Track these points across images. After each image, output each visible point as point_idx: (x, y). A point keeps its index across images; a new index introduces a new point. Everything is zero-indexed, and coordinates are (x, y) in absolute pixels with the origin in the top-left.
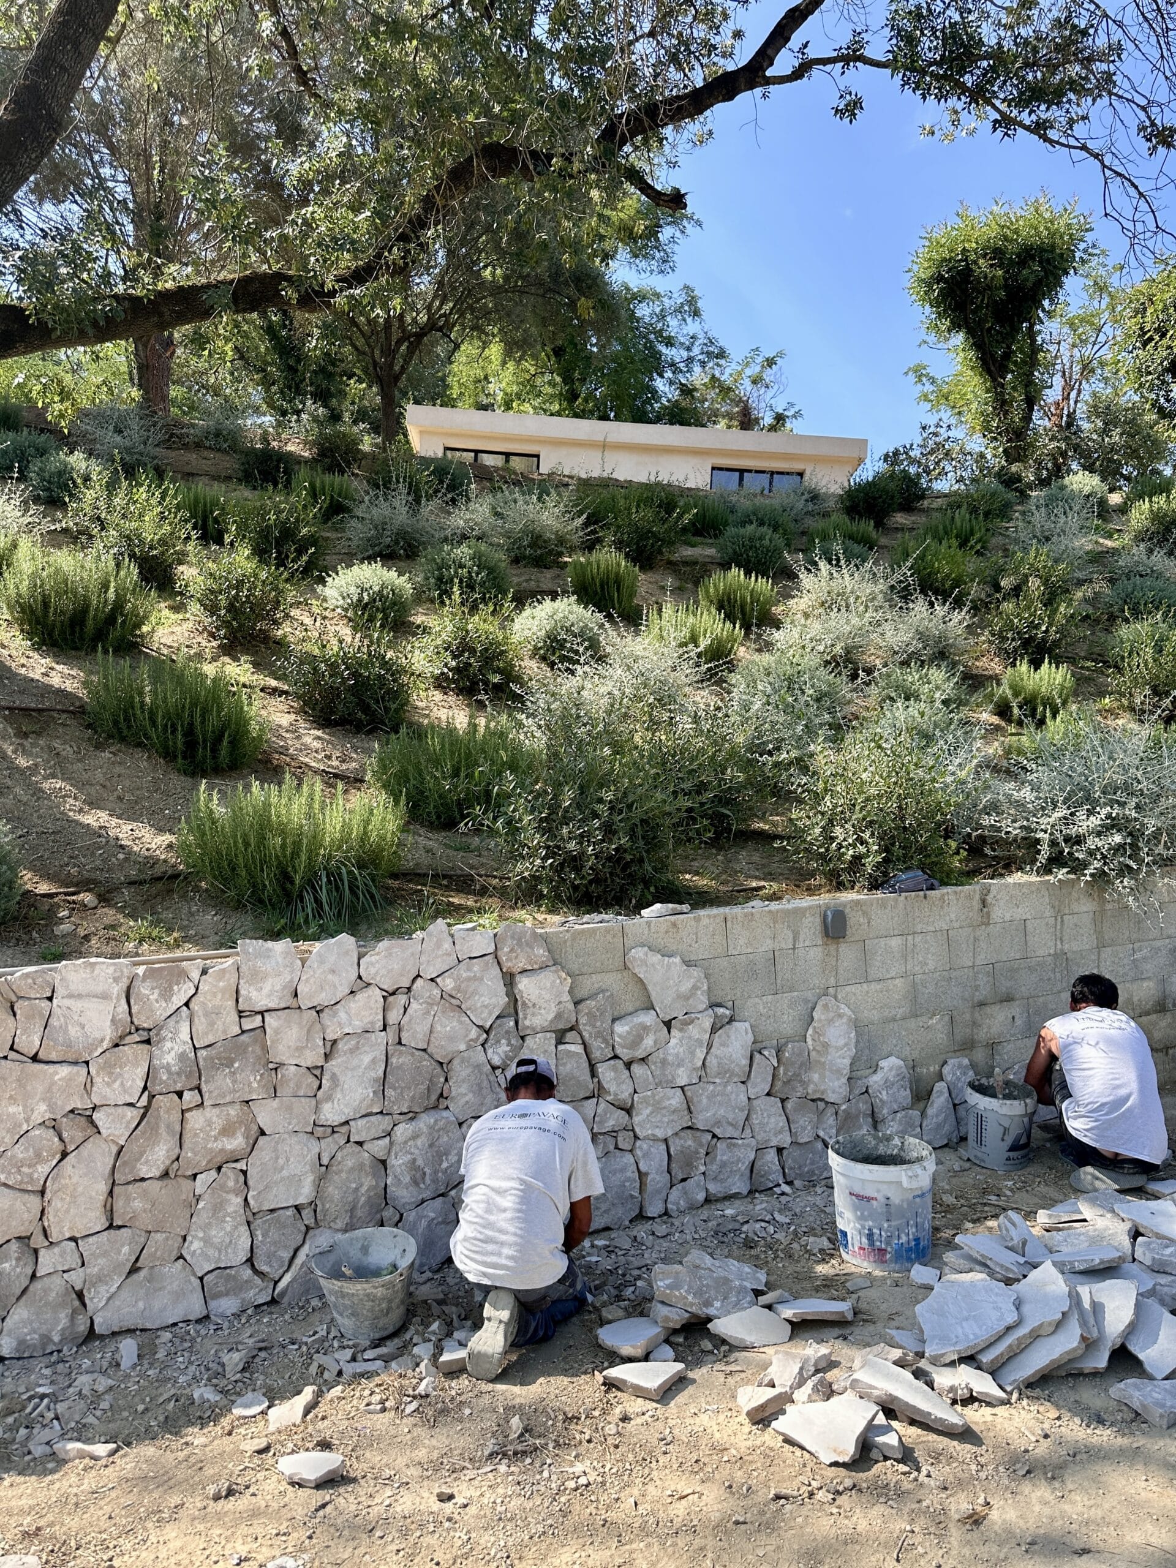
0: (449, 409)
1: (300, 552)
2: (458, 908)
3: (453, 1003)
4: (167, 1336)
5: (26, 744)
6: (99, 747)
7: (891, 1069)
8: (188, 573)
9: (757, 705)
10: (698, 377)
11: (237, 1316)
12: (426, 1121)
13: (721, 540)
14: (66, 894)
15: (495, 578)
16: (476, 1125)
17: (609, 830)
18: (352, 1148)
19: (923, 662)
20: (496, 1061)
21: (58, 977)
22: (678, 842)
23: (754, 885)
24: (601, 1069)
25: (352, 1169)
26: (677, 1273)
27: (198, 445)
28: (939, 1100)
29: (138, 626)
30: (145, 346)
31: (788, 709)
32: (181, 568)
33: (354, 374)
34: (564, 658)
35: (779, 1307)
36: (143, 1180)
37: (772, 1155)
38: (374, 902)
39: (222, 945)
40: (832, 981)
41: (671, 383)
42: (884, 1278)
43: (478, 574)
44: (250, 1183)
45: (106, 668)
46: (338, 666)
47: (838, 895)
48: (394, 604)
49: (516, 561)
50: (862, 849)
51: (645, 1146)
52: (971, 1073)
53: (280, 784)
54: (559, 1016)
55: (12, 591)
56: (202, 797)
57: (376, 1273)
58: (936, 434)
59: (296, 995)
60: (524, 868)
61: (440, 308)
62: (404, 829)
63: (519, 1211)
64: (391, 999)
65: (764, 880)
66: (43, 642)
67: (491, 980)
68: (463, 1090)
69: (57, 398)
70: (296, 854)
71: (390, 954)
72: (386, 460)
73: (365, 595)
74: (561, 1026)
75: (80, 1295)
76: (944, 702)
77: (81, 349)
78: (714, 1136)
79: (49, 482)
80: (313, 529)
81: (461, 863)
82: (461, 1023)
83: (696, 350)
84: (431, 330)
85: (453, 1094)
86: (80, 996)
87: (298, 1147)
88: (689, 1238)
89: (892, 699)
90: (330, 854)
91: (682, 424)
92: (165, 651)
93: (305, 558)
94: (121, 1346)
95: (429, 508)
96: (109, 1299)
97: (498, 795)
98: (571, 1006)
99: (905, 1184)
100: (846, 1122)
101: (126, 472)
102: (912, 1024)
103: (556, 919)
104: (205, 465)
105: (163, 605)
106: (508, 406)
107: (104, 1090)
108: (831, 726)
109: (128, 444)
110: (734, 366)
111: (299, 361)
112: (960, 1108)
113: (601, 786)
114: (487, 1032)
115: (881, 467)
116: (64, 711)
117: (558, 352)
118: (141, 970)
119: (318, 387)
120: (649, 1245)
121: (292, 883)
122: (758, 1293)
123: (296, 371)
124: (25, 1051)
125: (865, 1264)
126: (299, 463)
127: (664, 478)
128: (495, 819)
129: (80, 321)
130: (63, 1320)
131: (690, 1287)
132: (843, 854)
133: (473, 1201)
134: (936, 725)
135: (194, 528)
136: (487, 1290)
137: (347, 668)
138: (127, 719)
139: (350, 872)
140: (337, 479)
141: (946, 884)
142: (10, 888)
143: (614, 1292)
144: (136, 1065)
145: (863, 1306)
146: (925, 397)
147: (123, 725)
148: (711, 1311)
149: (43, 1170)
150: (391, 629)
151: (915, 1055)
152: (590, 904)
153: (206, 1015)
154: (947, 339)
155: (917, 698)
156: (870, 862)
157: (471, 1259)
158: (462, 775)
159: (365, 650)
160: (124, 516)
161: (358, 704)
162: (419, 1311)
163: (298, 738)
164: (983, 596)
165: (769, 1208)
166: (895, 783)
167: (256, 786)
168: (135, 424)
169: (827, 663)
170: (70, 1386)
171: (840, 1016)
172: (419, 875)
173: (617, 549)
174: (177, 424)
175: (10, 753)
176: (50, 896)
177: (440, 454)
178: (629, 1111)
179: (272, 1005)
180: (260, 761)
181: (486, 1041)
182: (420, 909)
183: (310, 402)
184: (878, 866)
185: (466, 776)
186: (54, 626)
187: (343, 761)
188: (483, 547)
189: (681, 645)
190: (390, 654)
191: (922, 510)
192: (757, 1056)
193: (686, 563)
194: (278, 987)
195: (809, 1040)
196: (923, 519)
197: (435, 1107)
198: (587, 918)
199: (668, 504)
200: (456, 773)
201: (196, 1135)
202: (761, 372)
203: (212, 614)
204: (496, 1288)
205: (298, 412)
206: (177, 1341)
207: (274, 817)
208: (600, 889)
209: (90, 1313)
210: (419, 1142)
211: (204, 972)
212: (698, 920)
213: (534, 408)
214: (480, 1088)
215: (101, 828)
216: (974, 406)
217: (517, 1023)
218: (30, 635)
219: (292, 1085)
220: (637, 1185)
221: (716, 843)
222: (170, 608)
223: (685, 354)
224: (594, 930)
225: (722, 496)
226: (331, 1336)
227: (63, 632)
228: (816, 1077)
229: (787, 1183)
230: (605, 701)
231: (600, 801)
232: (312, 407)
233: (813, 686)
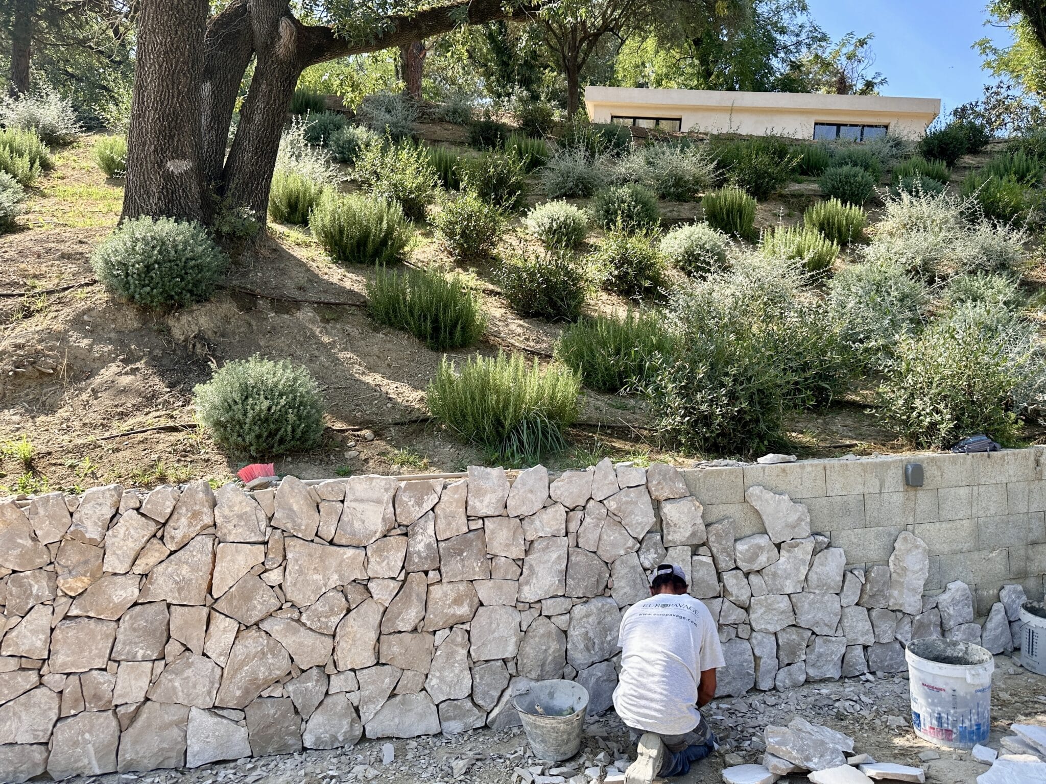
0: (616, 88)
1: (510, 194)
2: (619, 450)
3: (616, 519)
4: (414, 744)
5: (328, 327)
6: (376, 330)
7: (957, 590)
8: (436, 211)
9: (851, 304)
10: (805, 56)
11: (461, 734)
12: (595, 604)
13: (823, 178)
14: (353, 430)
15: (647, 210)
16: (630, 610)
17: (733, 397)
18: (542, 620)
19: (987, 271)
20: (647, 564)
21: (348, 486)
22: (787, 408)
23: (848, 442)
24: (726, 576)
25: (543, 635)
26: (784, 733)
27: (441, 120)
28: (997, 617)
29: (402, 247)
30: (407, 51)
31: (876, 307)
32: (430, 207)
33: (549, 66)
34: (698, 269)
35: (865, 767)
36: (400, 632)
37: (859, 651)
38: (559, 444)
39: (455, 470)
40: (911, 520)
41: (784, 61)
42: (950, 753)
43: (635, 207)
44: (472, 640)
45: (381, 276)
46: (535, 275)
47: (917, 452)
48: (575, 230)
49: (663, 197)
50: (938, 417)
51: (759, 637)
52: (1024, 597)
53: (495, 357)
54: (693, 534)
55: (319, 223)
56: (444, 365)
57: (559, 713)
58: (997, 94)
59: (506, 507)
60: (667, 423)
61: (612, 14)
62: (581, 392)
63: (664, 676)
64: (571, 513)
65: (855, 439)
66: (339, 258)
67: (643, 504)
68: (622, 584)
69: (350, 89)
70: (506, 407)
71: (571, 481)
72: (571, 126)
73: (554, 224)
74: (695, 542)
75: (357, 710)
76: (1005, 303)
77: (365, 55)
78: (813, 633)
79: (343, 148)
80: (520, 178)
81: (621, 418)
82: (621, 534)
83: (803, 36)
84: (605, 30)
85: (616, 586)
86: (362, 501)
87: (506, 616)
88: (793, 708)
89: (962, 301)
90: (529, 408)
91: (791, 91)
92: (420, 265)
93: (514, 198)
94: (383, 748)
95: (601, 160)
96: (376, 714)
97: (648, 369)
98: (703, 527)
99: (969, 680)
100: (920, 629)
101: (393, 139)
102: (976, 556)
103: (692, 462)
104: (446, 134)
105: (418, 232)
106: (659, 83)
107: (377, 567)
108: (912, 321)
109: (395, 120)
110: (833, 46)
111: (510, 58)
112: (1016, 626)
113: (727, 364)
114: (640, 543)
115: (951, 119)
116: (353, 305)
117: (697, 42)
118: (403, 484)
119: (523, 75)
120: (762, 711)
121: (503, 427)
122: (847, 755)
123: (508, 65)
124: (325, 537)
125: (935, 741)
126: (510, 131)
127: (778, 132)
128: (647, 385)
129: (367, 36)
130: (346, 727)
131: (794, 745)
132: (922, 421)
133: (629, 669)
134: (998, 322)
135: (439, 179)
136: (640, 733)
137: (541, 276)
138: (394, 311)
139: (543, 421)
140: (536, 141)
141: (1006, 447)
142: (317, 425)
143: (735, 744)
144: (398, 550)
145: (933, 773)
146: (989, 65)
147: (392, 315)
148: (811, 765)
149: (335, 620)
150: (572, 248)
151: (978, 580)
152: (717, 451)
153: (446, 517)
154: (1007, 19)
155: (983, 299)
156: (944, 428)
157: (629, 710)
158: (622, 353)
159: (554, 263)
160: (392, 170)
161: (548, 302)
162: (590, 743)
163: (507, 325)
164: (1037, 219)
165: (856, 690)
166: (965, 366)
167: (479, 358)
168: (399, 106)
169: (909, 272)
170: (349, 772)
171: (917, 547)
172: (590, 425)
173: (741, 186)
174: (428, 106)
175: (317, 333)
176: (343, 431)
177: (609, 121)
178: (747, 609)
179: (490, 513)
180: (481, 341)
181: (639, 549)
182: (592, 451)
183: (517, 87)
184: (950, 431)
185: (625, 355)
186: (346, 246)
187: (537, 342)
188: (639, 187)
189: (790, 258)
190: (571, 266)
191: (986, 153)
192: (849, 574)
193: (793, 196)
194: (494, 501)
195: (891, 564)
196: (987, 160)
197: (602, 595)
198: (715, 462)
199: (781, 151)
200: (618, 352)
201: (436, 603)
202: (854, 50)
203: (451, 238)
204: (647, 732)
205: (509, 95)
206: (421, 748)
207: (491, 381)
208: (726, 441)
209: (363, 723)
210: (590, 620)
211: (445, 487)
212: (803, 467)
213: (678, 84)
214: (635, 584)
215: (376, 385)
216: (1031, 70)
217: (662, 537)
218: (331, 253)
219: (502, 571)
220: (753, 665)
221: (817, 409)
222: (424, 235)
223: (795, 39)
224: (721, 472)
225: (823, 144)
226: (527, 756)
227: (352, 251)
228: (896, 593)
229: (871, 673)
230: (730, 301)
231: (727, 374)
232: (519, 91)
233: (897, 290)
